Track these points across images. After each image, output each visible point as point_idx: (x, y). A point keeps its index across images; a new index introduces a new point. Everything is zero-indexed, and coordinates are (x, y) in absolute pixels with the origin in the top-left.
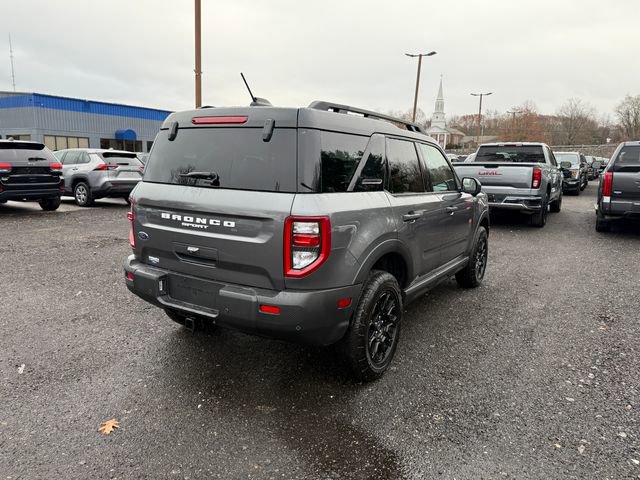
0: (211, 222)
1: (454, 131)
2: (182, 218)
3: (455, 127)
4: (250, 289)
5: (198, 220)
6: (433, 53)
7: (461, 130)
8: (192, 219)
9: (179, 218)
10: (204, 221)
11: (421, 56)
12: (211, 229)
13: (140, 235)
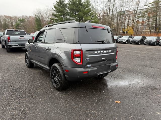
0: (107, 51)
2: (101, 52)
5: (104, 51)
8: (103, 52)
10: (106, 51)
12: (107, 53)
13: (86, 60)
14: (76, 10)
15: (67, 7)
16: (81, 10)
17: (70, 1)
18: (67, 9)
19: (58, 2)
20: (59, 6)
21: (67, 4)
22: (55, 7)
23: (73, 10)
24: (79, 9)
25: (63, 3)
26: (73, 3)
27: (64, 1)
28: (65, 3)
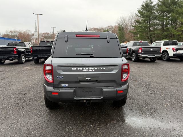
1: (41, 37)
2: (83, 69)
3: (42, 36)
4: (110, 87)
6: (42, 14)
7: (43, 37)
8: (87, 69)
9: (81, 69)
11: (38, 14)
13: (58, 77)
14: (168, 11)
15: (155, 9)
16: (174, 10)
17: (160, 1)
18: (154, 11)
19: (143, 6)
20: (144, 10)
21: (155, 6)
22: (139, 12)
23: (164, 12)
24: (172, 9)
25: (150, 5)
26: (164, 3)
27: (152, 3)
28: (152, 5)
